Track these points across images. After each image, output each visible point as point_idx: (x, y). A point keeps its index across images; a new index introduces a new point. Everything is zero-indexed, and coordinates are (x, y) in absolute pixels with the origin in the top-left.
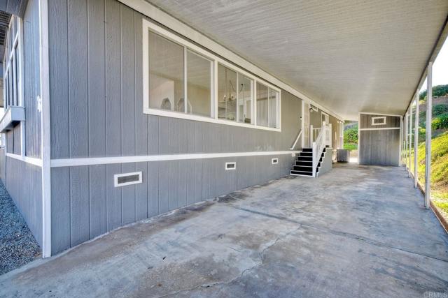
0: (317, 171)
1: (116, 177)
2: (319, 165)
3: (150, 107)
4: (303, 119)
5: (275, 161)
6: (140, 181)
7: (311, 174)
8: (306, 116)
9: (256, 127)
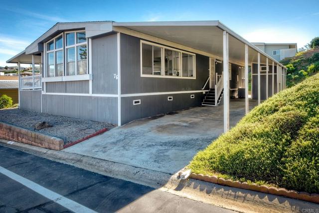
0: (218, 102)
1: (134, 101)
2: (219, 99)
3: (143, 73)
4: (210, 70)
5: (192, 96)
6: (140, 103)
7: (214, 104)
8: (212, 68)
9: (182, 78)
